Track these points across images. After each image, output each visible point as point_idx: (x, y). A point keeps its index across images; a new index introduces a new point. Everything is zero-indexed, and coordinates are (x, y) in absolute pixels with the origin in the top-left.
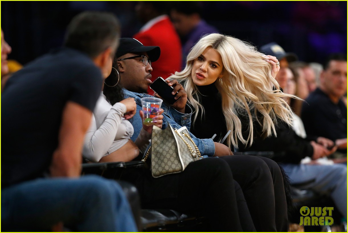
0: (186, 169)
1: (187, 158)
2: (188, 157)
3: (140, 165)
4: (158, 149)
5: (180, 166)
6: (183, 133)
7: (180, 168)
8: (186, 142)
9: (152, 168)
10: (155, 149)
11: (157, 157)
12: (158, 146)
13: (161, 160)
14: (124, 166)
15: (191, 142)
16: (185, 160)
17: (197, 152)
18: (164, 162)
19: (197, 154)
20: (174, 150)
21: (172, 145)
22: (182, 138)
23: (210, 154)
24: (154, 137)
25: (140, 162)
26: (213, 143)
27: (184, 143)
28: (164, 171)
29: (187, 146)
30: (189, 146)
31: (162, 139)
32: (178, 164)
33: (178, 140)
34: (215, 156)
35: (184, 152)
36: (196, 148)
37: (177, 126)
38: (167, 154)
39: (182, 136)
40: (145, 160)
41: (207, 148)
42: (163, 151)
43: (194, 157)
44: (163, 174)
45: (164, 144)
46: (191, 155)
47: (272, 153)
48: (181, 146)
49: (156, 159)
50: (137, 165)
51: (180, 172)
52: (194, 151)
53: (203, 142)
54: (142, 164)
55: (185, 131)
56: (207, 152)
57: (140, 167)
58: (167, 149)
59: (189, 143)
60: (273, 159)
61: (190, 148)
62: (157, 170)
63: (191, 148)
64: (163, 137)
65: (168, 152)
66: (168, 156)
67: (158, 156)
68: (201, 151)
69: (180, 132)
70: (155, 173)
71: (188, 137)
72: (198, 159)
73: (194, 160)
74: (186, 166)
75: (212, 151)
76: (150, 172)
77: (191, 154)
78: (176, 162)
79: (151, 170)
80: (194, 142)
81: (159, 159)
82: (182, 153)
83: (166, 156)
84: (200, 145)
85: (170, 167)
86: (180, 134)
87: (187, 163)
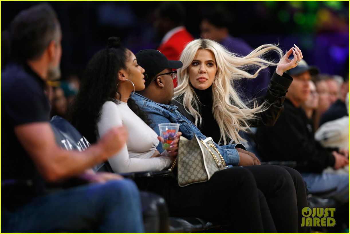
0: (211, 178)
1: (212, 168)
2: (214, 166)
3: (167, 174)
4: (184, 159)
5: (205, 175)
6: (209, 144)
7: (206, 177)
8: (211, 152)
9: (179, 178)
10: (182, 159)
11: (184, 167)
12: (185, 156)
13: (187, 170)
14: (151, 175)
15: (216, 152)
16: (210, 170)
17: (222, 162)
18: (190, 172)
19: (222, 164)
20: (200, 160)
21: (198, 155)
22: (208, 148)
23: (235, 164)
24: (180, 148)
25: (167, 172)
26: (238, 153)
27: (209, 154)
28: (190, 180)
29: (213, 156)
30: (214, 156)
31: (188, 149)
32: (203, 174)
33: (203, 150)
34: (240, 165)
35: (210, 162)
36: (221, 158)
37: (202, 136)
38: (193, 163)
39: (208, 146)
40: (171, 169)
41: (232, 158)
42: (189, 161)
43: (219, 167)
44: (189, 183)
45: (190, 154)
46: (216, 165)
47: (294, 163)
48: (207, 156)
49: (183, 169)
50: (164, 175)
51: (205, 181)
52: (219, 161)
53: (227, 152)
54: (169, 174)
55: (211, 142)
56: (231, 162)
57: (166, 176)
58: (193, 159)
59: (215, 153)
60: (296, 168)
61: (215, 158)
62: (183, 179)
63: (217, 158)
64: (189, 147)
65: (194, 162)
66: (194, 166)
67: (185, 165)
68: (226, 161)
69: (206, 143)
70: (182, 182)
71: (213, 148)
72: (223, 169)
73: (219, 169)
74: (211, 175)
75: (237, 161)
76: (177, 181)
77: (216, 163)
78: (202, 171)
79: (178, 179)
80: (219, 153)
81: (185, 168)
82: (208, 163)
83: (192, 165)
84: (225, 155)
85: (196, 176)
86: (206, 145)
87: (213, 173)
